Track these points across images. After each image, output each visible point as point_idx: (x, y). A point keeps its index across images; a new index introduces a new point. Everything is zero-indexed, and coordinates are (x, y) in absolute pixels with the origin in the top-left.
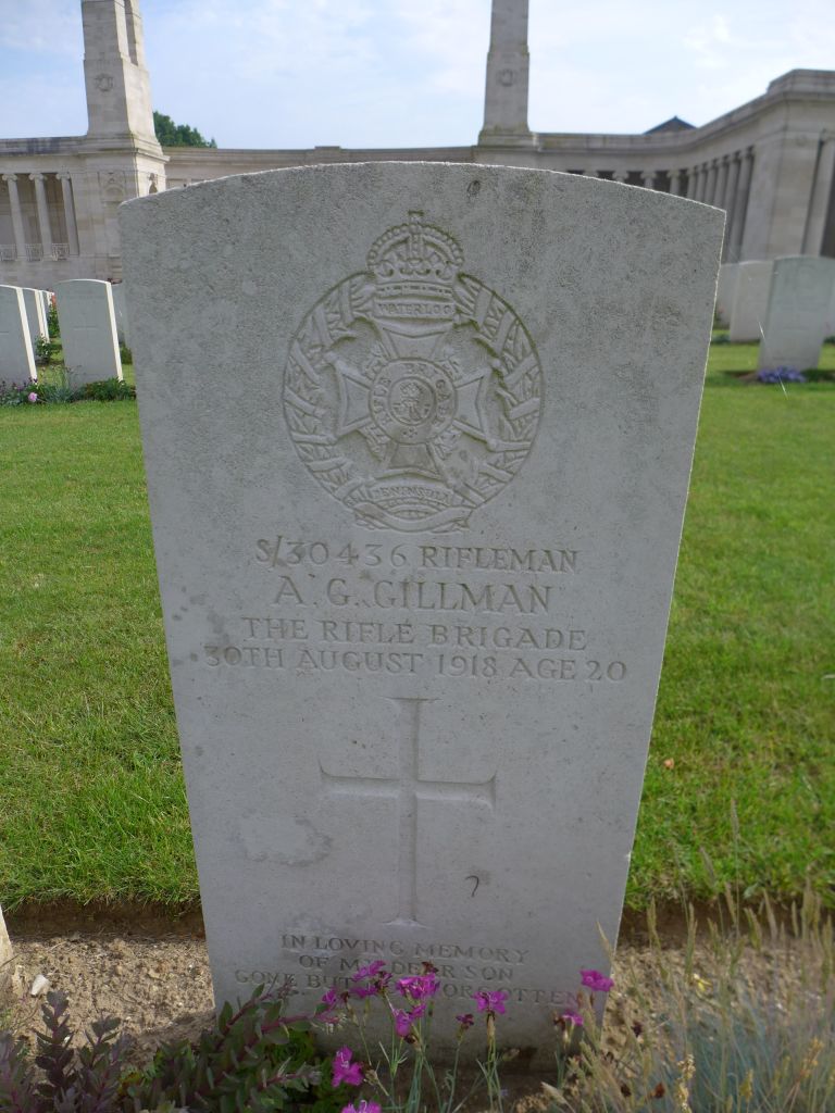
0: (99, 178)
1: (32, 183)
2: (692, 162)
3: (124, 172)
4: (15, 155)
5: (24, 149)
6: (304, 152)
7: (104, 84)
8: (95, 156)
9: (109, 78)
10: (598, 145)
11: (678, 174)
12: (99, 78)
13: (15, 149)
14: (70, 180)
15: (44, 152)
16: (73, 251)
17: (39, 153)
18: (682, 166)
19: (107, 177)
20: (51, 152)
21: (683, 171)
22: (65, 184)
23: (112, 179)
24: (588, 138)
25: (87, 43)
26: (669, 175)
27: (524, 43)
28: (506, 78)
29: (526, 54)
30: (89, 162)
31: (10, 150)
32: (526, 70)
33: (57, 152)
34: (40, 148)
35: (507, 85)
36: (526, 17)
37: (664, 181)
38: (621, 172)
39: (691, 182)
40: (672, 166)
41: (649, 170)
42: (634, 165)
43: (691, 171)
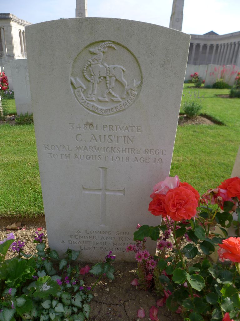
2: (220, 43)
7: (80, 14)
9: (82, 14)
10: (197, 37)
11: (216, 45)
12: (79, 13)
18: (217, 43)
24: (195, 35)
25: (77, 4)
26: (213, 45)
27: (182, 12)
28: (178, 20)
29: (182, 15)
32: (182, 19)
35: (178, 22)
36: (183, 6)
37: (212, 46)
38: (202, 43)
39: (219, 47)
40: (215, 43)
41: (209, 44)
42: (205, 43)
43: (219, 45)
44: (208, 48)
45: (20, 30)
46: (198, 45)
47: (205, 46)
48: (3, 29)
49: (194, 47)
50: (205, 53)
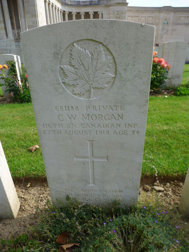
0: (114, 13)
1: (89, 15)
3: (122, 11)
4: (85, 6)
5: (88, 4)
6: (160, 8)
8: (114, 5)
13: (85, 4)
14: (102, 14)
15: (95, 4)
17: (94, 5)
19: (116, 13)
20: (97, 4)
23: (118, 14)
30: (111, 7)
31: (83, 4)
33: (100, 4)
34: (94, 3)
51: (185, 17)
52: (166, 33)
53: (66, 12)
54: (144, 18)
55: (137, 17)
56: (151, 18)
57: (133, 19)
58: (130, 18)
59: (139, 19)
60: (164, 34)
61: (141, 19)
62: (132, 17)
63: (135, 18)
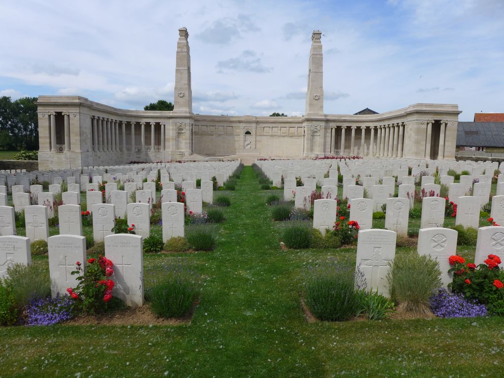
0: (176, 125)
1: (150, 126)
2: (378, 124)
7: (181, 95)
8: (176, 118)
9: (183, 93)
11: (374, 128)
12: (180, 93)
13: (146, 114)
14: (164, 125)
16: (162, 149)
18: (375, 125)
19: (179, 125)
21: (376, 127)
22: (162, 127)
23: (181, 125)
25: (176, 82)
26: (370, 128)
28: (316, 98)
30: (173, 120)
32: (322, 95)
37: (368, 129)
38: (354, 126)
39: (379, 131)
40: (372, 125)
41: (363, 126)
42: (358, 125)
43: (379, 127)
44: (363, 131)
45: (93, 116)
46: (349, 129)
47: (359, 130)
48: (69, 116)
49: (343, 131)
50: (361, 138)
51: (270, 127)
52: (249, 144)
53: (123, 122)
54: (222, 127)
55: (213, 126)
56: (231, 128)
57: (208, 128)
58: (205, 127)
59: (216, 128)
60: (247, 145)
61: (218, 129)
62: (207, 126)
63: (211, 127)
